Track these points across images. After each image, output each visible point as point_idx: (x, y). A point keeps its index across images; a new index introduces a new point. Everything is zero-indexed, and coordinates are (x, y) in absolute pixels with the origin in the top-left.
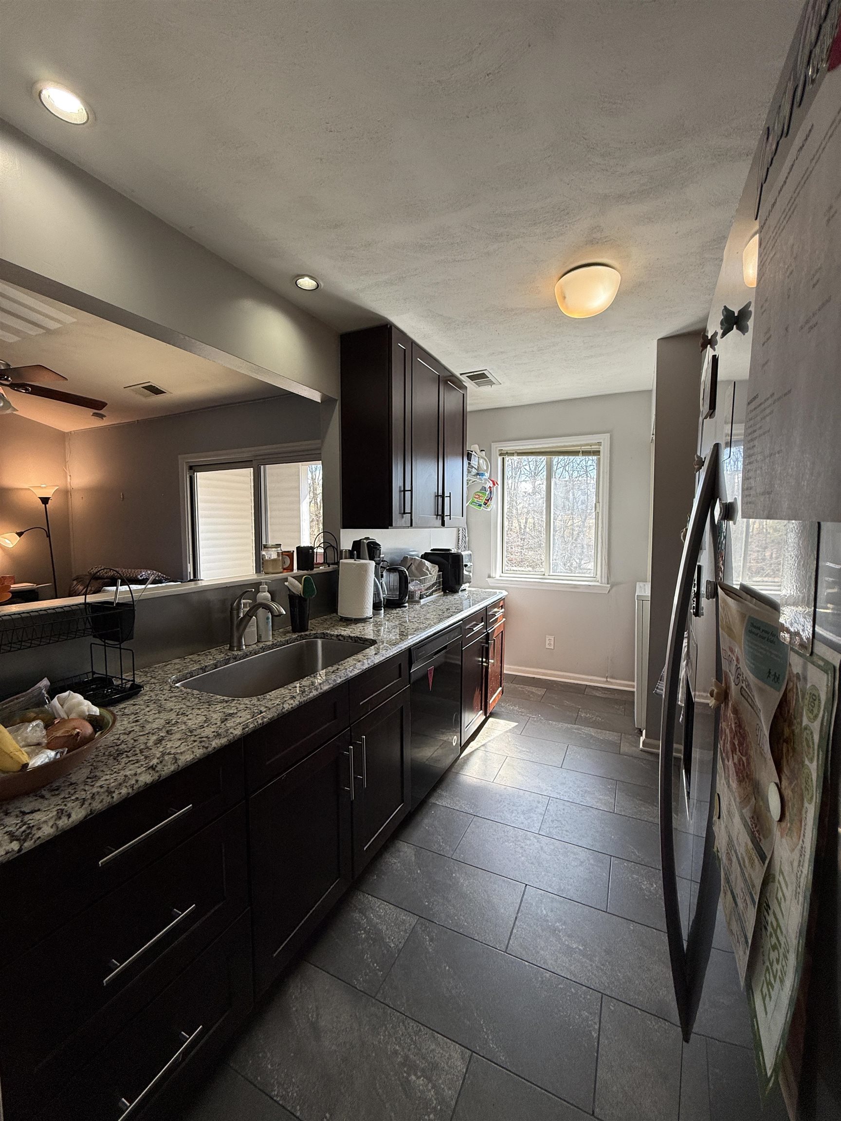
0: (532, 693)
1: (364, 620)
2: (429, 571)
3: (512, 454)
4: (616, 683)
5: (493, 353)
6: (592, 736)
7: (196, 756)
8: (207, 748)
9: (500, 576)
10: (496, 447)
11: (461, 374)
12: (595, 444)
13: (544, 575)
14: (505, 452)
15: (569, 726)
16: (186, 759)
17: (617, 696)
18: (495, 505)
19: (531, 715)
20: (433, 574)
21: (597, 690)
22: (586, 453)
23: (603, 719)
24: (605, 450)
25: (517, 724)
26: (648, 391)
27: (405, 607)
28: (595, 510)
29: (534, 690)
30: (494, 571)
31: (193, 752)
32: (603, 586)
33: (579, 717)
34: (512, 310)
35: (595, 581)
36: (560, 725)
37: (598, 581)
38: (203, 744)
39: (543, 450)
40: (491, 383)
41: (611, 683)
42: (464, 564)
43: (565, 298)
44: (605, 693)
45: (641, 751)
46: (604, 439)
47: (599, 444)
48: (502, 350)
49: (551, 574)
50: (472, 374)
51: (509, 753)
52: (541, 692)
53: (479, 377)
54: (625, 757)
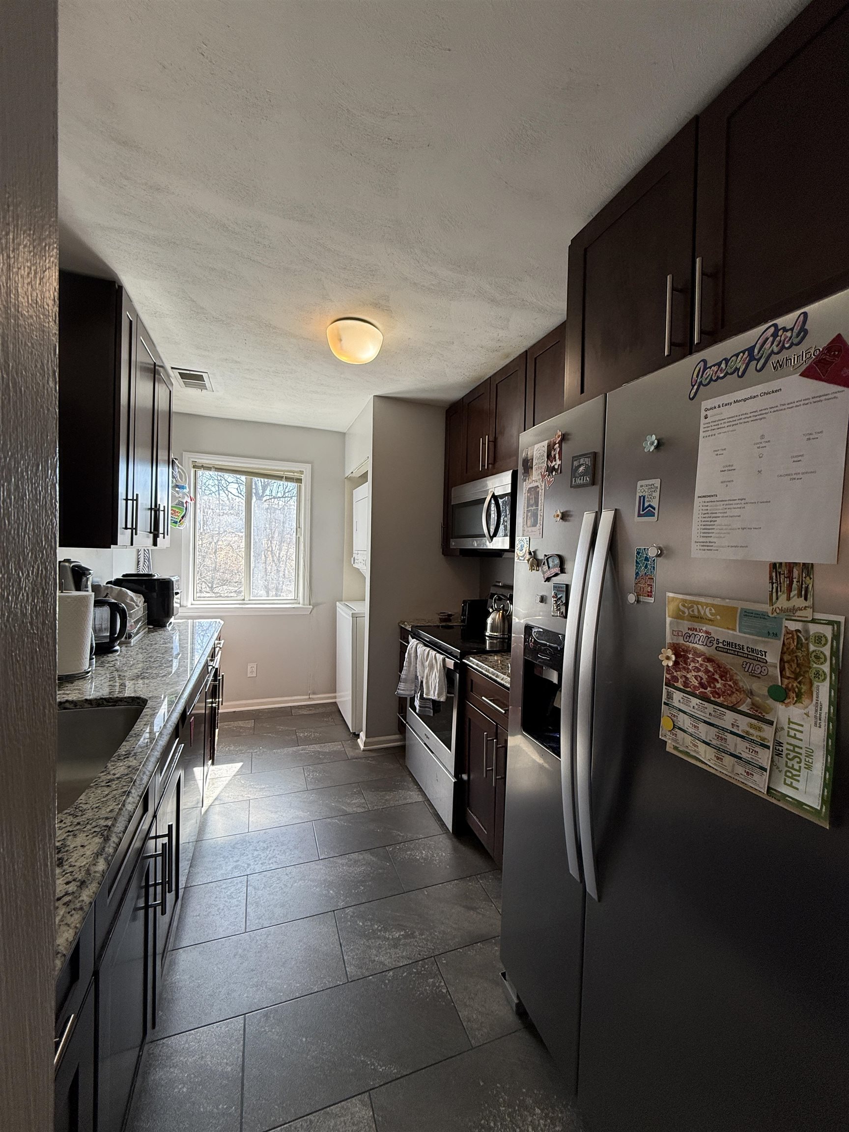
0: (241, 727)
1: (82, 676)
2: (134, 602)
3: (209, 469)
4: (317, 698)
5: (227, 360)
6: (319, 752)
7: (76, 927)
8: (81, 909)
9: (192, 605)
10: (189, 458)
11: (172, 368)
12: (297, 472)
13: (244, 600)
14: (201, 465)
15: (295, 749)
16: (67, 940)
17: (321, 710)
18: (188, 522)
19: (251, 751)
20: (140, 605)
21: (302, 708)
22: (288, 479)
23: (320, 733)
24: (306, 478)
25: (242, 764)
26: (341, 433)
27: (117, 651)
28: (296, 535)
29: (241, 723)
30: (185, 598)
31: (68, 925)
32: (305, 608)
33: (299, 738)
34: (275, 328)
35: (296, 603)
36: (285, 752)
37: (299, 603)
38: (72, 906)
39: (243, 469)
40: (203, 387)
41: (313, 699)
42: (175, 591)
43: (341, 340)
44: (310, 710)
45: (364, 751)
46: (307, 468)
47: (302, 472)
48: (238, 360)
49: (252, 598)
50: (188, 372)
51: (249, 796)
52: (250, 724)
53: (192, 378)
54: (354, 760)
